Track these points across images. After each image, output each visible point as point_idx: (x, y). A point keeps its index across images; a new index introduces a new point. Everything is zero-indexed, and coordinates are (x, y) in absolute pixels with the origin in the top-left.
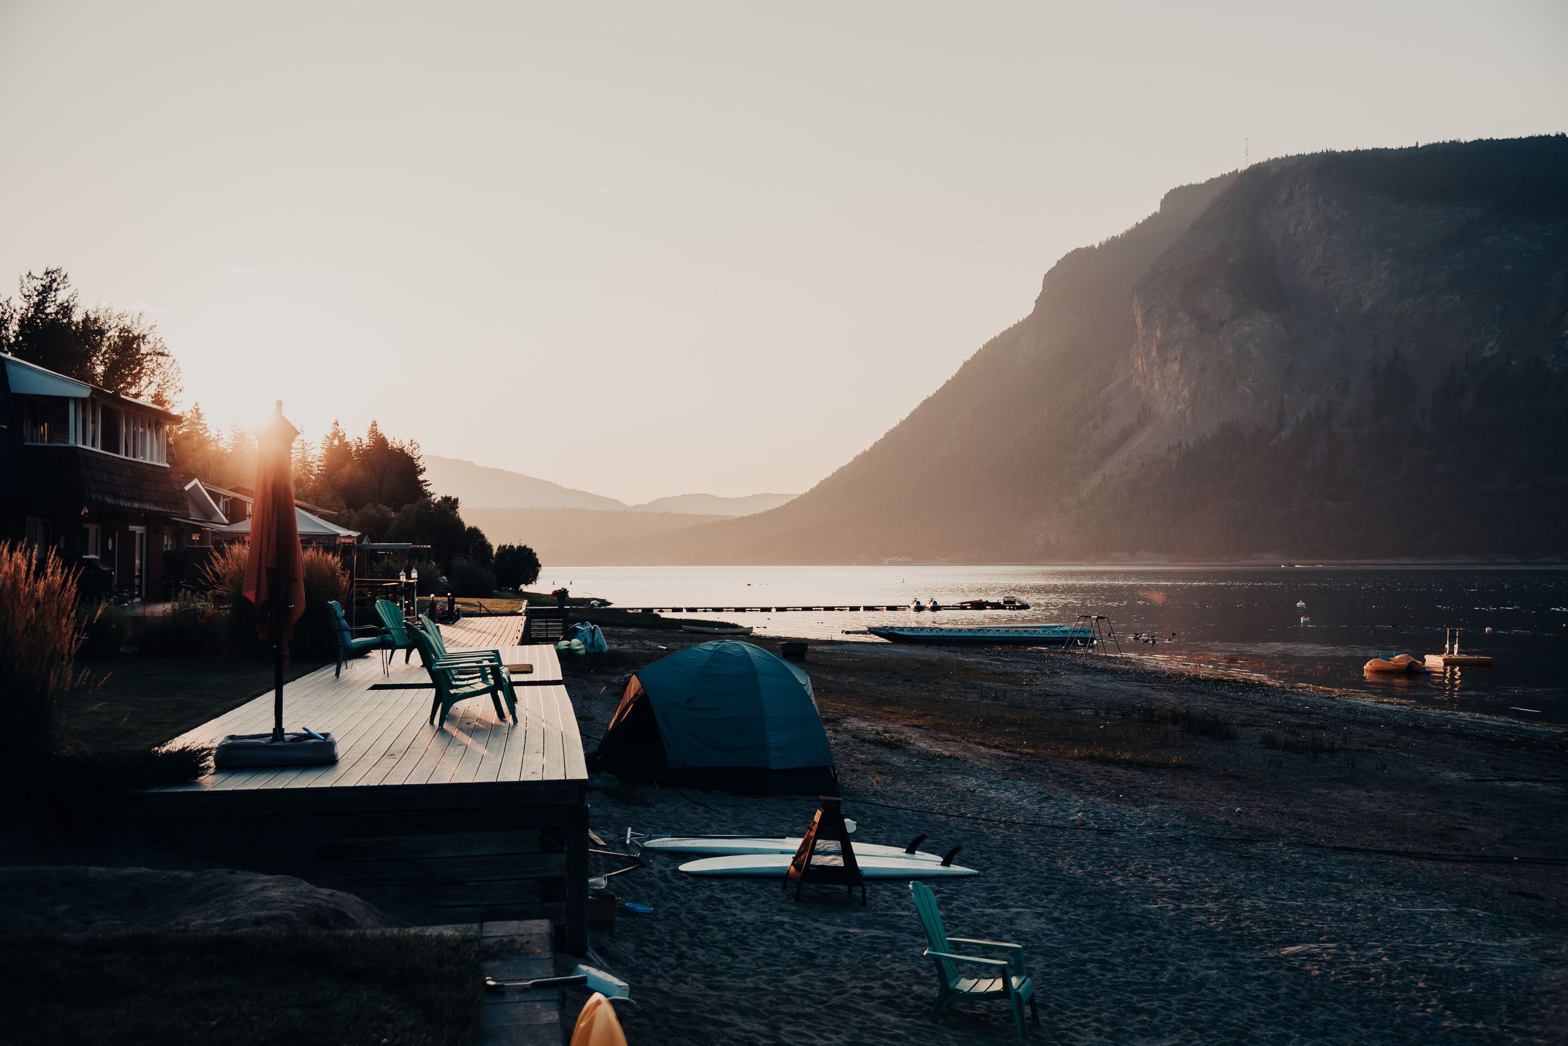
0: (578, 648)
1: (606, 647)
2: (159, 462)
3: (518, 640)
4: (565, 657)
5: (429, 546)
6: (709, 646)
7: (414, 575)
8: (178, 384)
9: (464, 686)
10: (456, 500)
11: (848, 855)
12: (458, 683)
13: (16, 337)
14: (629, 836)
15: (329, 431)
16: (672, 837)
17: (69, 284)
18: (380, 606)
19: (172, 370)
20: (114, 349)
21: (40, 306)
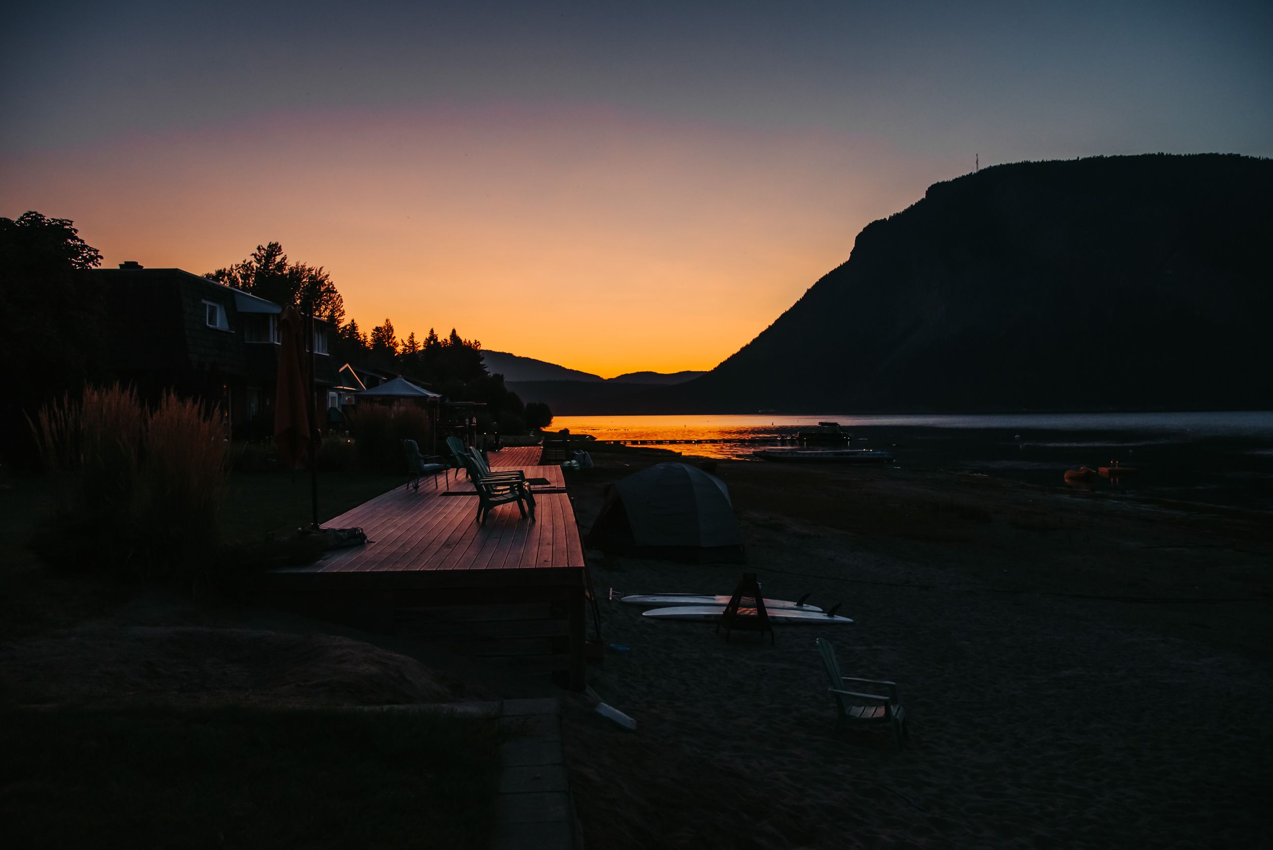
0: (576, 466)
1: (593, 465)
2: (323, 352)
3: (538, 462)
4: (567, 471)
5: (485, 404)
6: (661, 466)
7: (475, 420)
8: (342, 309)
9: (499, 495)
10: (502, 376)
11: (761, 608)
12: (495, 493)
13: (253, 284)
14: (611, 594)
15: (428, 336)
16: (640, 595)
17: (282, 252)
18: (450, 441)
19: (338, 301)
20: (307, 289)
21: (266, 265)
